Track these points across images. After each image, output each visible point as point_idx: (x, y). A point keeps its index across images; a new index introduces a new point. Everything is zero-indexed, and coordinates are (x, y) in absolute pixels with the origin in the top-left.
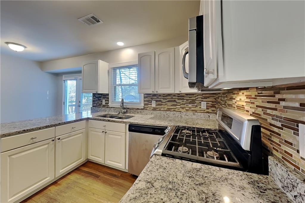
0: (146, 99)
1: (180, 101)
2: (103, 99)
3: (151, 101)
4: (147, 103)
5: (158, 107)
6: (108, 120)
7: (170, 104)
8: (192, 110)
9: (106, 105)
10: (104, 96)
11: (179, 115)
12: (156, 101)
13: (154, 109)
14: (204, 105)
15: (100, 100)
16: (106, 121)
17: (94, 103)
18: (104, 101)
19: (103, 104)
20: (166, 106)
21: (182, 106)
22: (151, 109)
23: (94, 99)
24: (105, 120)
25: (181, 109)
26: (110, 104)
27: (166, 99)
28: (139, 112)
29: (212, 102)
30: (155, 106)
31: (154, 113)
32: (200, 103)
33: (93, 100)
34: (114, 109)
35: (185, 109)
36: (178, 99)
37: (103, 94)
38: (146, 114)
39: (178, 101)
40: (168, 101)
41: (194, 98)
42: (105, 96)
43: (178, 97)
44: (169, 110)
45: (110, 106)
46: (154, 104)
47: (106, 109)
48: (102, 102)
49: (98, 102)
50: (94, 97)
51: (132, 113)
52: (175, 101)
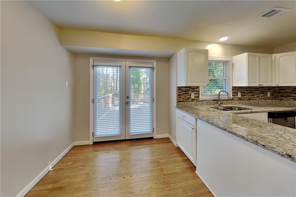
0: (234, 91)
1: (256, 92)
2: (191, 93)
3: (238, 92)
4: (234, 94)
5: (242, 97)
6: (251, 112)
7: (250, 94)
8: (263, 98)
9: (195, 98)
10: (192, 89)
11: (257, 102)
12: (241, 92)
13: (240, 99)
14: (269, 94)
15: (188, 93)
16: (249, 113)
17: (180, 98)
18: (193, 94)
19: (192, 98)
20: (247, 96)
21: (257, 96)
22: (237, 99)
23: (180, 92)
24: (247, 112)
25: (257, 98)
26: (201, 98)
27: (248, 91)
28: (230, 103)
29: (273, 92)
30: (240, 97)
31: (241, 103)
32: (267, 93)
33: (179, 94)
34: (207, 102)
35: (259, 98)
36: (255, 91)
37: (191, 87)
38: (236, 104)
39: (255, 92)
40: (249, 92)
41: (264, 90)
42: (195, 89)
43: (255, 89)
44: (249, 99)
45: (201, 99)
46: (239, 95)
47: (197, 103)
48: (190, 95)
49: (185, 96)
50: (180, 91)
51: (224, 104)
52: (253, 92)
